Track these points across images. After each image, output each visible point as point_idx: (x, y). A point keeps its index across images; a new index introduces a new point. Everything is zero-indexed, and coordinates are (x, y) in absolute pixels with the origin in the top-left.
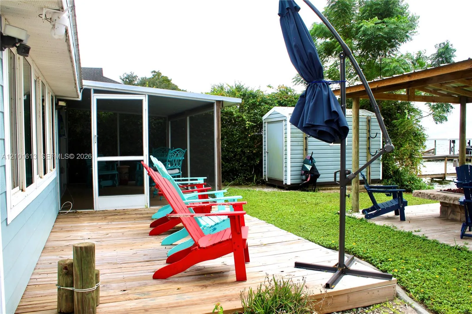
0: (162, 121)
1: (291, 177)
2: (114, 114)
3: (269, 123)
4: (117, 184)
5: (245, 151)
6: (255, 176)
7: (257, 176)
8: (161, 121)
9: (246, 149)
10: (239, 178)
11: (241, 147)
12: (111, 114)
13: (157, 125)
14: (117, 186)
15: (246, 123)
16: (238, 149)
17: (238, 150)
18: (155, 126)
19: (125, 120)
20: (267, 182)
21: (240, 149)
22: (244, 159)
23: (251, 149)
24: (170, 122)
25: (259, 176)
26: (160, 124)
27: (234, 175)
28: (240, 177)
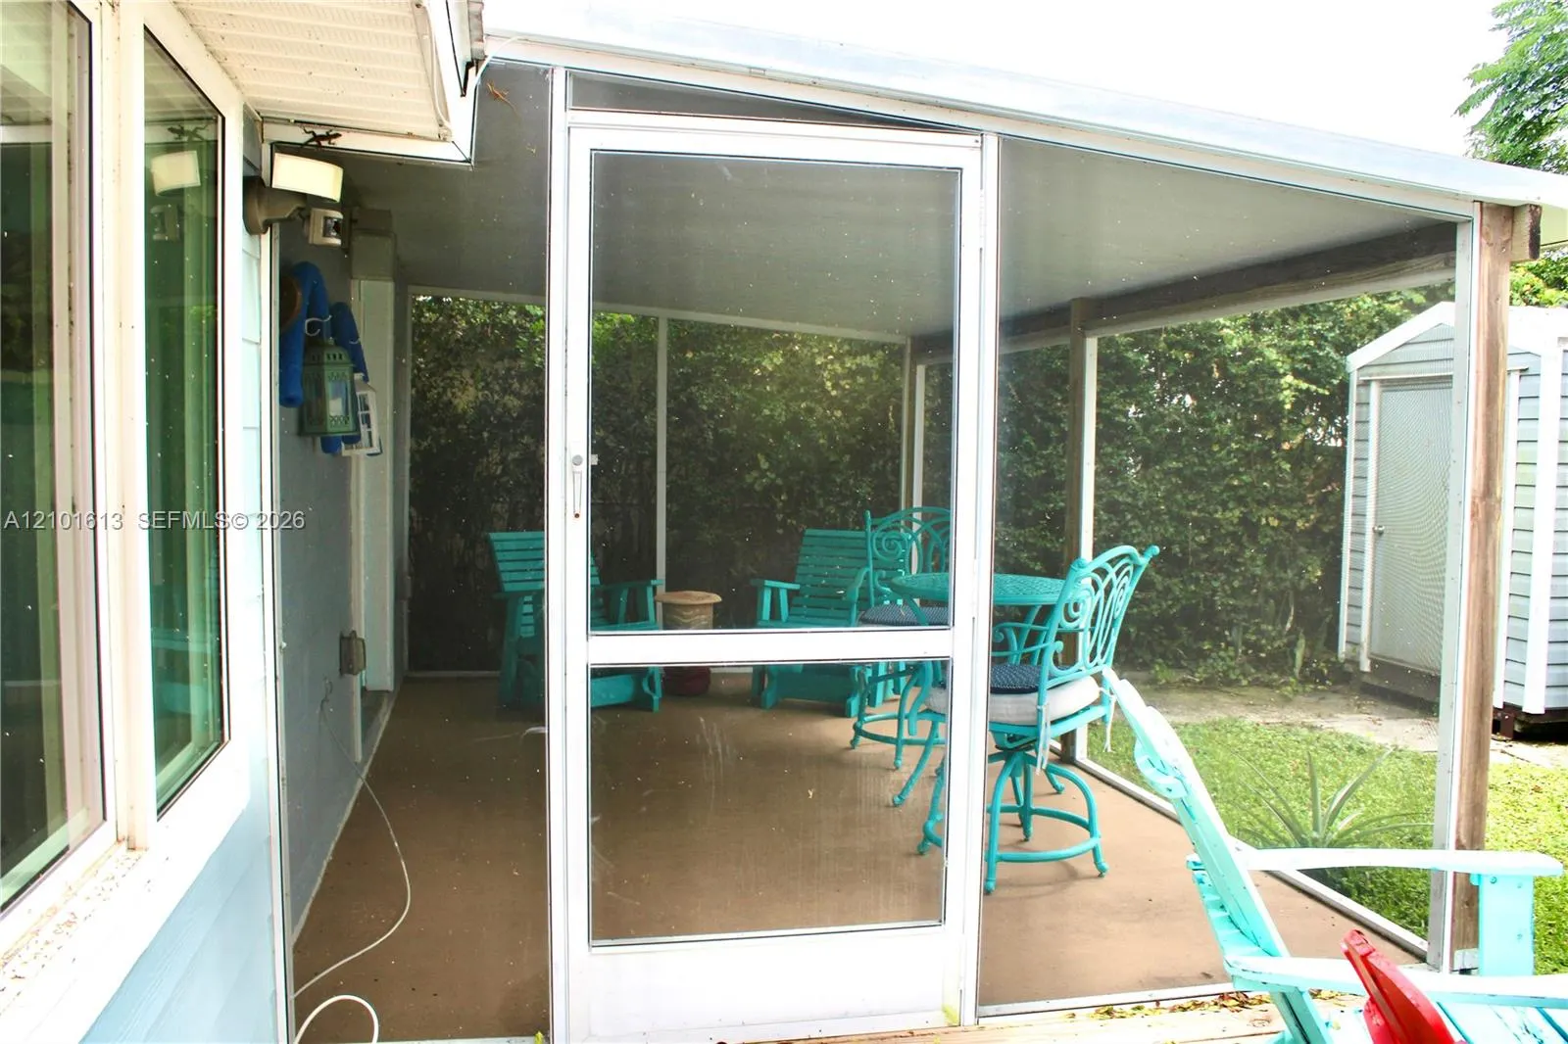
0: (870, 365)
1: (1549, 675)
2: (644, 320)
3: (1389, 385)
4: (656, 698)
5: (1259, 520)
6: (1302, 642)
7: (1310, 647)
8: (865, 360)
9: (1265, 511)
10: (1226, 650)
11: (1240, 501)
12: (622, 322)
13: (845, 384)
14: (656, 706)
15: (1282, 381)
16: (1225, 508)
17: (1228, 515)
18: (835, 386)
19: (689, 355)
20: (1366, 679)
21: (1237, 513)
22: (1253, 559)
23: (1285, 513)
24: (921, 370)
25: (1320, 645)
26: (861, 380)
27: (1200, 636)
28: (1228, 644)
